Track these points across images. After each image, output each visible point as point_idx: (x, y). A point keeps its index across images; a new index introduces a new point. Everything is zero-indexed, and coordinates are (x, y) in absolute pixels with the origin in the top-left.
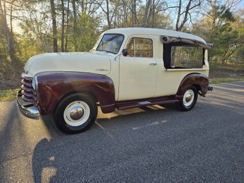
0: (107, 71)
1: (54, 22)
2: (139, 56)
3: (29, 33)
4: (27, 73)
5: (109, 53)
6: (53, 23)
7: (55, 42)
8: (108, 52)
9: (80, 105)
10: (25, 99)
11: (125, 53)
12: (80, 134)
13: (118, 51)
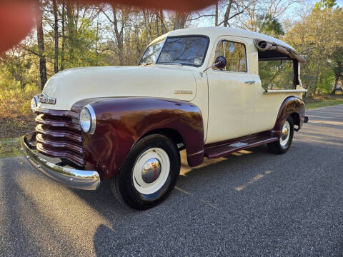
0: (191, 93)
1: (40, 32)
7: (42, 62)
8: (183, 64)
9: (156, 155)
13: (203, 61)
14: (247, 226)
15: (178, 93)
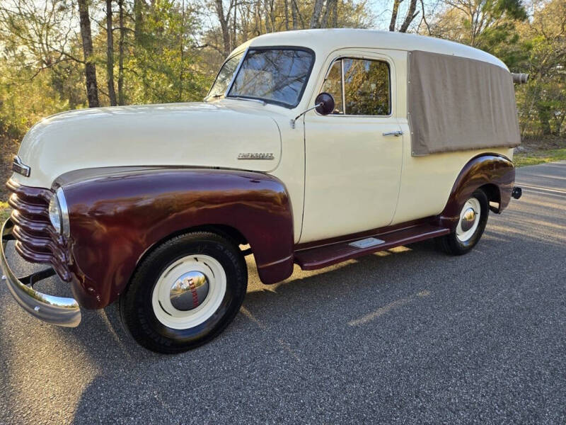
1: (85, 21)
2: (356, 113)
3: (17, 52)
4: (27, 174)
5: (269, 106)
6: (82, 24)
7: (90, 72)
8: (267, 101)
9: (199, 266)
10: (28, 253)
11: (325, 107)
12: (200, 350)
13: (300, 99)
14: (334, 397)
15: (245, 158)
